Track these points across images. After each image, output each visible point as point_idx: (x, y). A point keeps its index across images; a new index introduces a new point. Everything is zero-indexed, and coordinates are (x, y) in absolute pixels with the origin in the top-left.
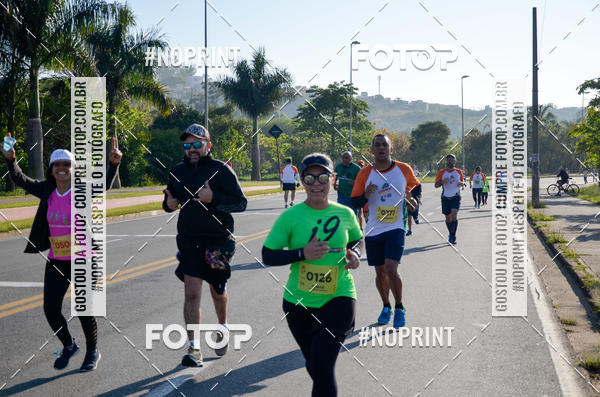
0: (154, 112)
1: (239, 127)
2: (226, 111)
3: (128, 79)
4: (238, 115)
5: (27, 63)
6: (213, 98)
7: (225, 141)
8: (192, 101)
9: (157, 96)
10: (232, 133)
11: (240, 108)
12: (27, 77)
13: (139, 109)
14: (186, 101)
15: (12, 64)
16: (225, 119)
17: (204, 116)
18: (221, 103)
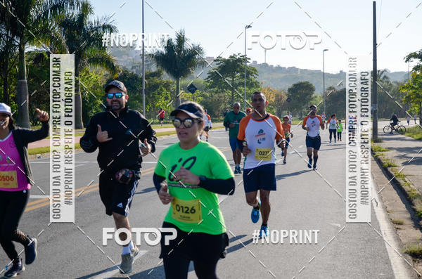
0: (107, 75)
1: (167, 85)
2: (157, 74)
3: (88, 52)
4: (166, 77)
5: (17, 41)
6: (148, 65)
7: (157, 96)
8: (133, 68)
9: (109, 64)
10: (161, 90)
11: (167, 72)
12: (17, 50)
13: (96, 73)
14: (129, 68)
15: (7, 42)
16: (157, 80)
17: (142, 78)
18: (154, 69)
